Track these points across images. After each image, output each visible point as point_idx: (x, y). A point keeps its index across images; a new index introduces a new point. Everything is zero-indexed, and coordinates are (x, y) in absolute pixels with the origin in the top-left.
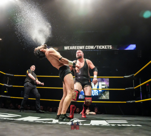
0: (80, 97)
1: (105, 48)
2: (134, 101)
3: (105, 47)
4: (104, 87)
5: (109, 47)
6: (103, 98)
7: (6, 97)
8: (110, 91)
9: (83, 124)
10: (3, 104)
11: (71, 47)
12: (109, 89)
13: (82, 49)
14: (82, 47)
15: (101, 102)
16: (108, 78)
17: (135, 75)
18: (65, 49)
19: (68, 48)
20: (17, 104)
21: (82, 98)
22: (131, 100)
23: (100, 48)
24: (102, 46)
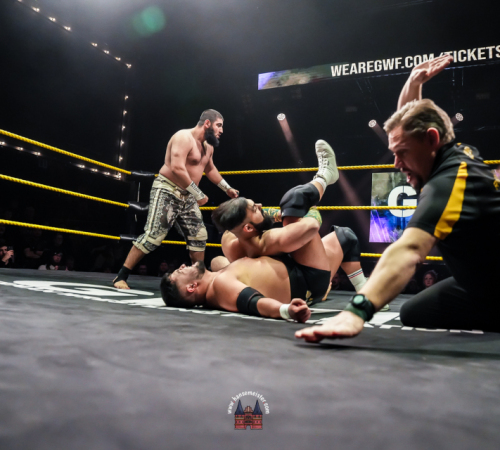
1: (480, 58)
3: (476, 54)
5: (494, 50)
11: (354, 65)
13: (391, 68)
14: (390, 63)
18: (334, 75)
19: (344, 70)
23: (460, 60)
24: (464, 52)
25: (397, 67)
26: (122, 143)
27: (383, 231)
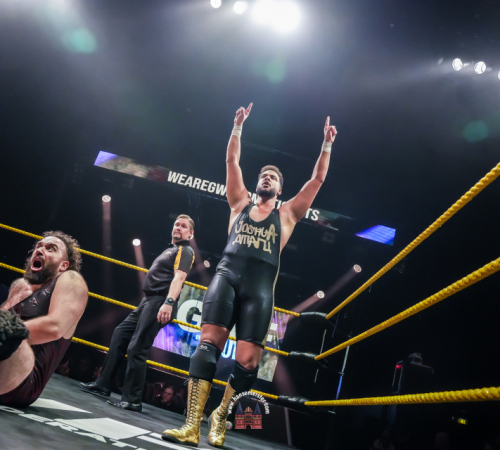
0: (180, 349)
5: (311, 212)
8: (280, 356)
11: (191, 178)
13: (223, 194)
14: (223, 190)
16: (286, 314)
18: (169, 180)
19: (181, 179)
21: (184, 354)
27: (168, 339)
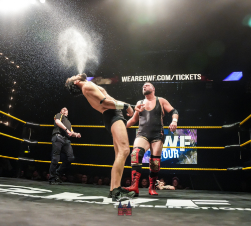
1: (191, 79)
2: (240, 168)
3: (189, 77)
4: (188, 143)
5: (197, 76)
6: (186, 163)
7: (27, 160)
8: (198, 150)
9: (154, 206)
10: (22, 172)
11: (133, 77)
12: (197, 147)
13: (151, 80)
14: (150, 78)
15: (184, 169)
16: (195, 129)
17: (241, 123)
18: (123, 81)
19: (128, 79)
20: (45, 172)
22: (235, 166)
23: (182, 79)
24: (184, 76)
25: (153, 80)
26: (10, 106)
